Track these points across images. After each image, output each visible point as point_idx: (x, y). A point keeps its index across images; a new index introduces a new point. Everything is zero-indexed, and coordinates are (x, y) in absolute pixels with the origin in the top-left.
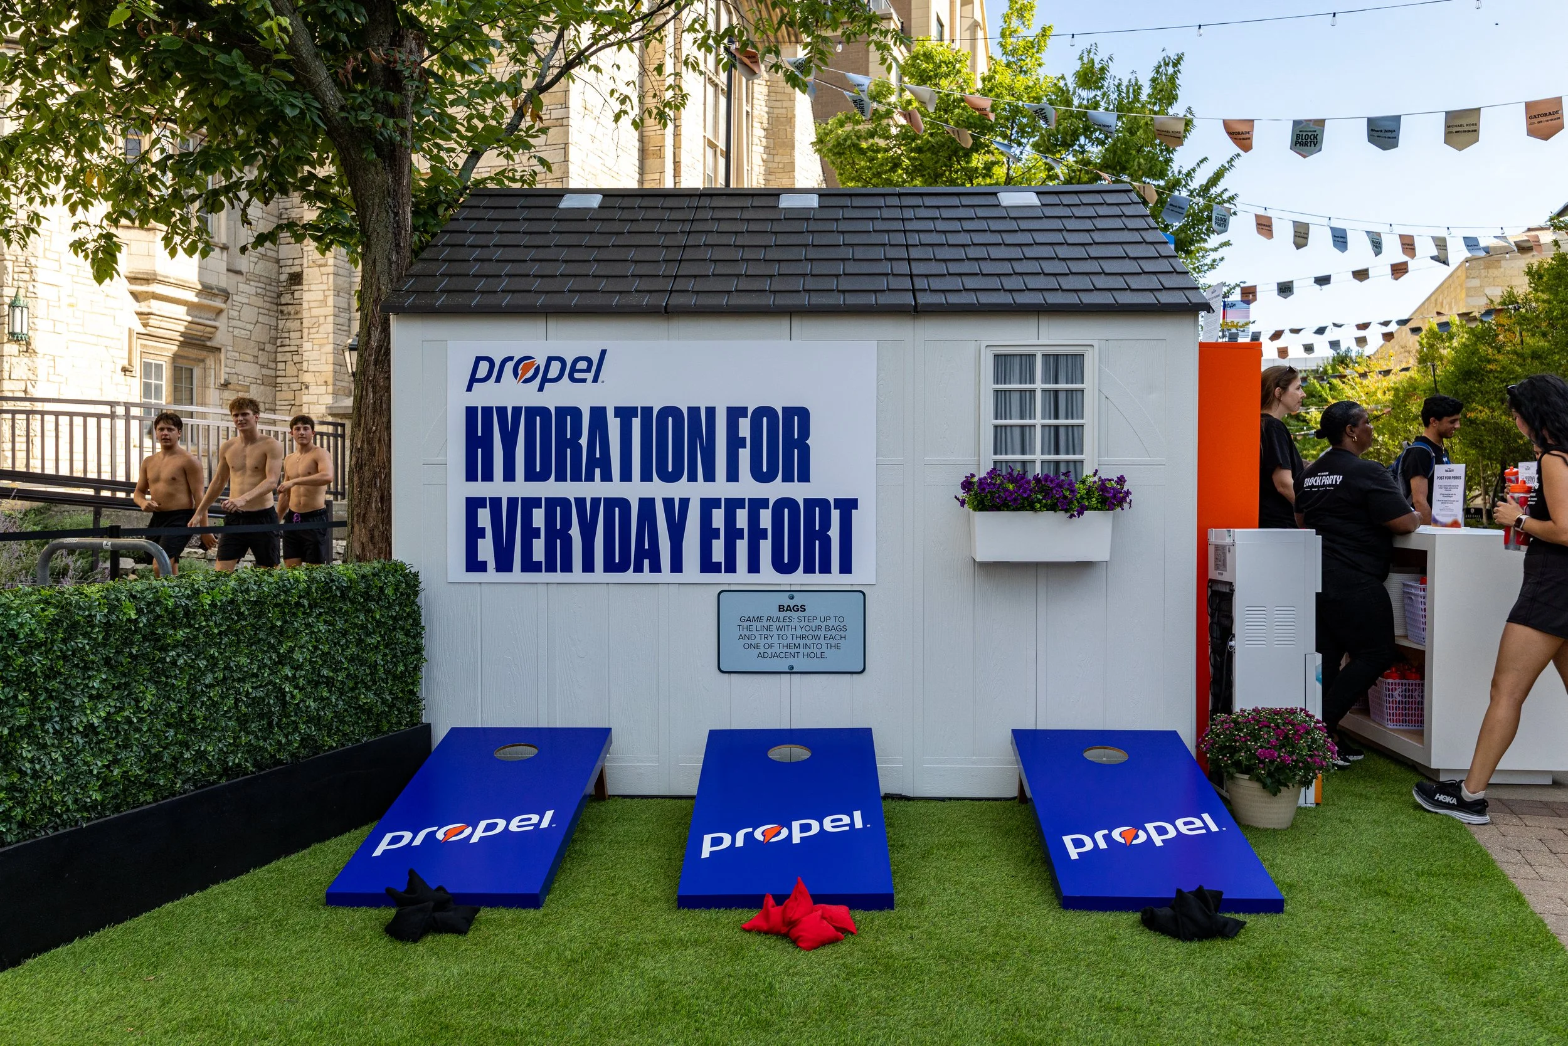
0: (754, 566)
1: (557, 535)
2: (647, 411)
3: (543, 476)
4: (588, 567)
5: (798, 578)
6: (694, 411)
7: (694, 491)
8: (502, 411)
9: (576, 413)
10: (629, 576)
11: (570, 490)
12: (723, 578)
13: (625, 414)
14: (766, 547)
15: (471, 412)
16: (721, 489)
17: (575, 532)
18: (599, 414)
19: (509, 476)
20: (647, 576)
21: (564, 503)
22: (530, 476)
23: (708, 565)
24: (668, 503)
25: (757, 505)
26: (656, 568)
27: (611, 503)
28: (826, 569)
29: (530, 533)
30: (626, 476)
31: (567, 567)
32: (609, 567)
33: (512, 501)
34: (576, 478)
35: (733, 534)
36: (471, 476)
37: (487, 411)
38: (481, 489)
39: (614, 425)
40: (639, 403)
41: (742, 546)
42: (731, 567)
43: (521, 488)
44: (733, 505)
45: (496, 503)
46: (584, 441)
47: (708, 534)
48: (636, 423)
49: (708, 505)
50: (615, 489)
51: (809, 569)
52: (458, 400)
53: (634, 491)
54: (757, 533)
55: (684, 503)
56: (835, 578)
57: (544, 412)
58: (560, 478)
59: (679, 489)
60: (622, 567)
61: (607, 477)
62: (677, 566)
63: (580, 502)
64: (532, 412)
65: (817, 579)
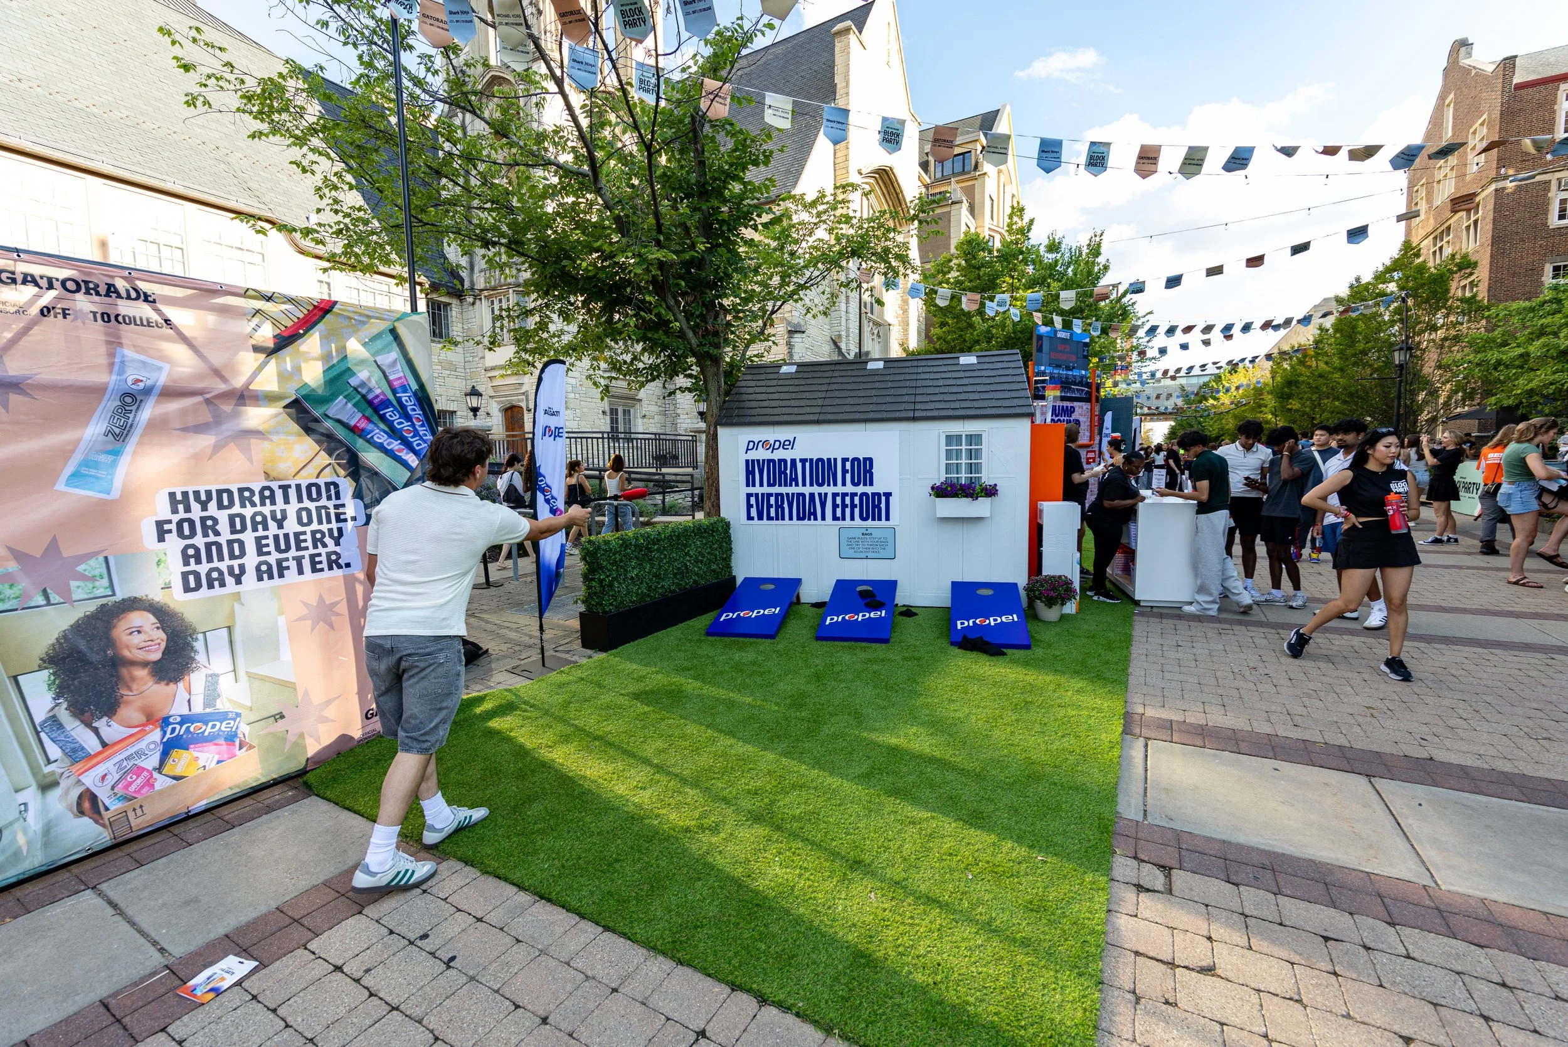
0: (852, 519)
1: (779, 507)
2: (811, 460)
3: (774, 485)
4: (791, 518)
5: (870, 523)
6: (829, 460)
7: (829, 490)
8: (758, 461)
9: (785, 461)
10: (806, 522)
11: (784, 490)
12: (840, 522)
13: (803, 461)
14: (857, 511)
15: (747, 461)
16: (840, 489)
17: (786, 505)
18: (793, 461)
19: (761, 485)
20: (812, 522)
21: (782, 495)
22: (769, 485)
23: (835, 518)
24: (820, 494)
25: (853, 495)
26: (816, 519)
27: (799, 495)
28: (880, 519)
29: (769, 506)
30: (804, 485)
31: (783, 519)
32: (799, 518)
33: (763, 495)
34: (786, 485)
35: (844, 506)
36: (748, 485)
37: (753, 461)
38: (751, 490)
39: (799, 465)
40: (809, 457)
41: (848, 511)
42: (844, 519)
43: (766, 489)
44: (844, 495)
45: (757, 495)
46: (788, 472)
47: (835, 506)
48: (808, 464)
49: (835, 495)
50: (800, 489)
51: (873, 519)
52: (743, 457)
53: (807, 490)
54: (853, 506)
55: (826, 494)
56: (883, 523)
57: (773, 461)
58: (780, 485)
59: (824, 489)
60: (803, 519)
61: (797, 485)
62: (823, 518)
63: (787, 494)
64: (769, 461)
65: (877, 523)
